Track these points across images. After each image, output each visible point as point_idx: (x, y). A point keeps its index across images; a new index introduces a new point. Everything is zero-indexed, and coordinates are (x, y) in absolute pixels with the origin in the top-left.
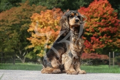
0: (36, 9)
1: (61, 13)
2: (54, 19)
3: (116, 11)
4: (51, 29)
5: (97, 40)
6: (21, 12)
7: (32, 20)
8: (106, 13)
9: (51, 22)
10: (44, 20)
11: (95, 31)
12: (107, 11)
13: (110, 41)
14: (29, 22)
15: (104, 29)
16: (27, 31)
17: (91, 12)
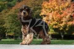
2: (59, 6)
4: (57, 13)
6: (34, 1)
7: (42, 7)
9: (57, 8)
10: (52, 6)
14: (40, 9)
16: (39, 15)
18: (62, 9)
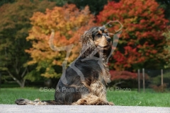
0: (40, 7)
1: (77, 12)
2: (66, 21)
3: (164, 6)
4: (61, 35)
5: (134, 50)
6: (17, 11)
7: (32, 23)
8: (147, 10)
9: (60, 25)
10: (51, 22)
11: (131, 37)
12: (149, 7)
13: (154, 51)
14: (29, 26)
15: (144, 34)
16: (26, 40)
17: (124, 9)
18: (72, 28)
